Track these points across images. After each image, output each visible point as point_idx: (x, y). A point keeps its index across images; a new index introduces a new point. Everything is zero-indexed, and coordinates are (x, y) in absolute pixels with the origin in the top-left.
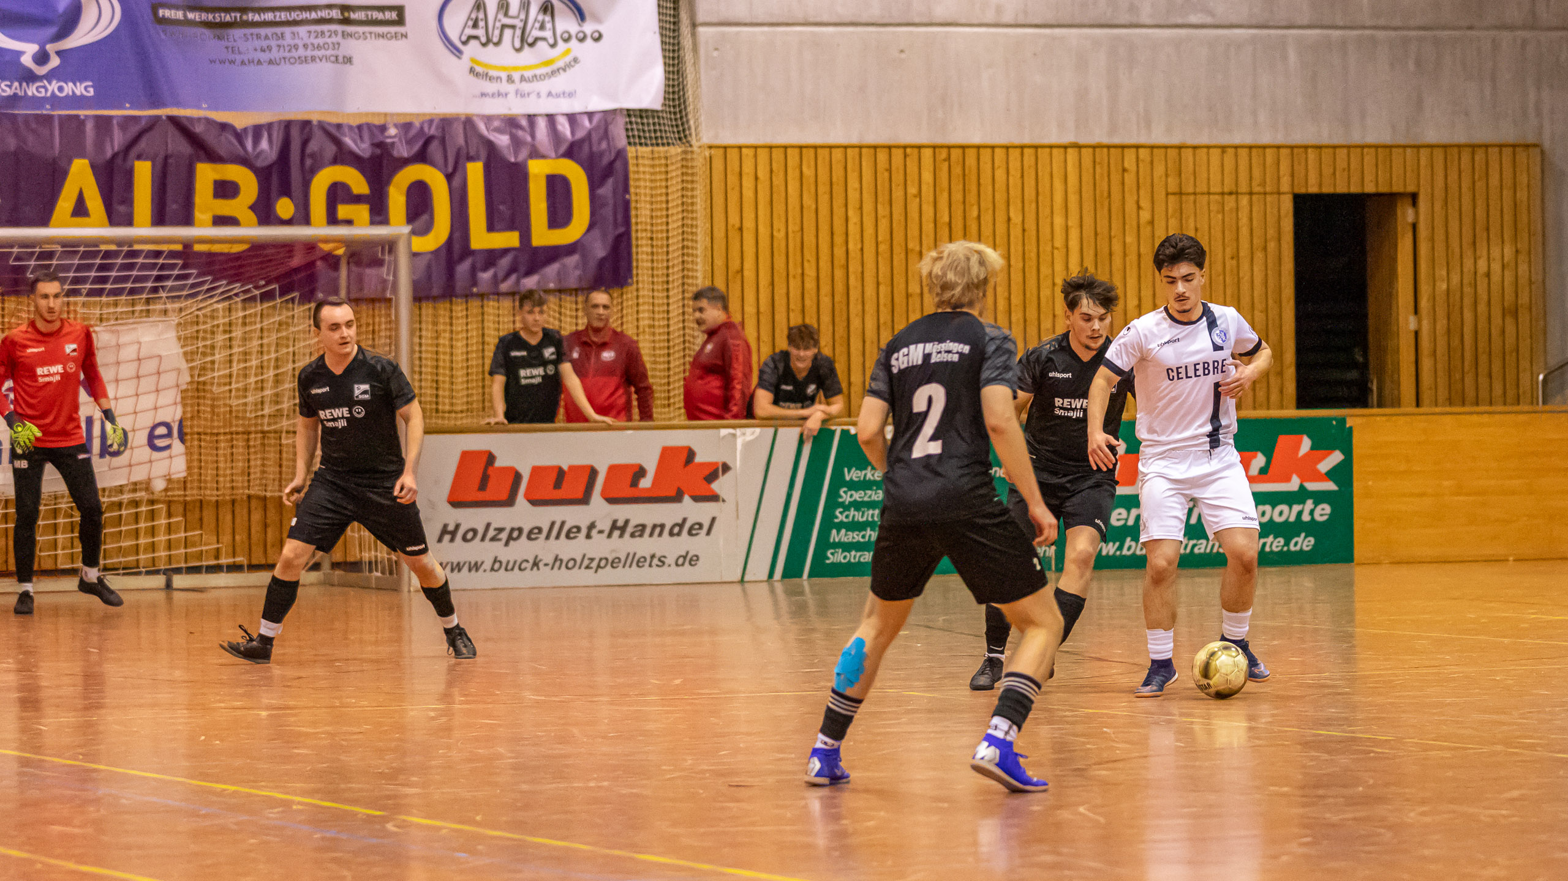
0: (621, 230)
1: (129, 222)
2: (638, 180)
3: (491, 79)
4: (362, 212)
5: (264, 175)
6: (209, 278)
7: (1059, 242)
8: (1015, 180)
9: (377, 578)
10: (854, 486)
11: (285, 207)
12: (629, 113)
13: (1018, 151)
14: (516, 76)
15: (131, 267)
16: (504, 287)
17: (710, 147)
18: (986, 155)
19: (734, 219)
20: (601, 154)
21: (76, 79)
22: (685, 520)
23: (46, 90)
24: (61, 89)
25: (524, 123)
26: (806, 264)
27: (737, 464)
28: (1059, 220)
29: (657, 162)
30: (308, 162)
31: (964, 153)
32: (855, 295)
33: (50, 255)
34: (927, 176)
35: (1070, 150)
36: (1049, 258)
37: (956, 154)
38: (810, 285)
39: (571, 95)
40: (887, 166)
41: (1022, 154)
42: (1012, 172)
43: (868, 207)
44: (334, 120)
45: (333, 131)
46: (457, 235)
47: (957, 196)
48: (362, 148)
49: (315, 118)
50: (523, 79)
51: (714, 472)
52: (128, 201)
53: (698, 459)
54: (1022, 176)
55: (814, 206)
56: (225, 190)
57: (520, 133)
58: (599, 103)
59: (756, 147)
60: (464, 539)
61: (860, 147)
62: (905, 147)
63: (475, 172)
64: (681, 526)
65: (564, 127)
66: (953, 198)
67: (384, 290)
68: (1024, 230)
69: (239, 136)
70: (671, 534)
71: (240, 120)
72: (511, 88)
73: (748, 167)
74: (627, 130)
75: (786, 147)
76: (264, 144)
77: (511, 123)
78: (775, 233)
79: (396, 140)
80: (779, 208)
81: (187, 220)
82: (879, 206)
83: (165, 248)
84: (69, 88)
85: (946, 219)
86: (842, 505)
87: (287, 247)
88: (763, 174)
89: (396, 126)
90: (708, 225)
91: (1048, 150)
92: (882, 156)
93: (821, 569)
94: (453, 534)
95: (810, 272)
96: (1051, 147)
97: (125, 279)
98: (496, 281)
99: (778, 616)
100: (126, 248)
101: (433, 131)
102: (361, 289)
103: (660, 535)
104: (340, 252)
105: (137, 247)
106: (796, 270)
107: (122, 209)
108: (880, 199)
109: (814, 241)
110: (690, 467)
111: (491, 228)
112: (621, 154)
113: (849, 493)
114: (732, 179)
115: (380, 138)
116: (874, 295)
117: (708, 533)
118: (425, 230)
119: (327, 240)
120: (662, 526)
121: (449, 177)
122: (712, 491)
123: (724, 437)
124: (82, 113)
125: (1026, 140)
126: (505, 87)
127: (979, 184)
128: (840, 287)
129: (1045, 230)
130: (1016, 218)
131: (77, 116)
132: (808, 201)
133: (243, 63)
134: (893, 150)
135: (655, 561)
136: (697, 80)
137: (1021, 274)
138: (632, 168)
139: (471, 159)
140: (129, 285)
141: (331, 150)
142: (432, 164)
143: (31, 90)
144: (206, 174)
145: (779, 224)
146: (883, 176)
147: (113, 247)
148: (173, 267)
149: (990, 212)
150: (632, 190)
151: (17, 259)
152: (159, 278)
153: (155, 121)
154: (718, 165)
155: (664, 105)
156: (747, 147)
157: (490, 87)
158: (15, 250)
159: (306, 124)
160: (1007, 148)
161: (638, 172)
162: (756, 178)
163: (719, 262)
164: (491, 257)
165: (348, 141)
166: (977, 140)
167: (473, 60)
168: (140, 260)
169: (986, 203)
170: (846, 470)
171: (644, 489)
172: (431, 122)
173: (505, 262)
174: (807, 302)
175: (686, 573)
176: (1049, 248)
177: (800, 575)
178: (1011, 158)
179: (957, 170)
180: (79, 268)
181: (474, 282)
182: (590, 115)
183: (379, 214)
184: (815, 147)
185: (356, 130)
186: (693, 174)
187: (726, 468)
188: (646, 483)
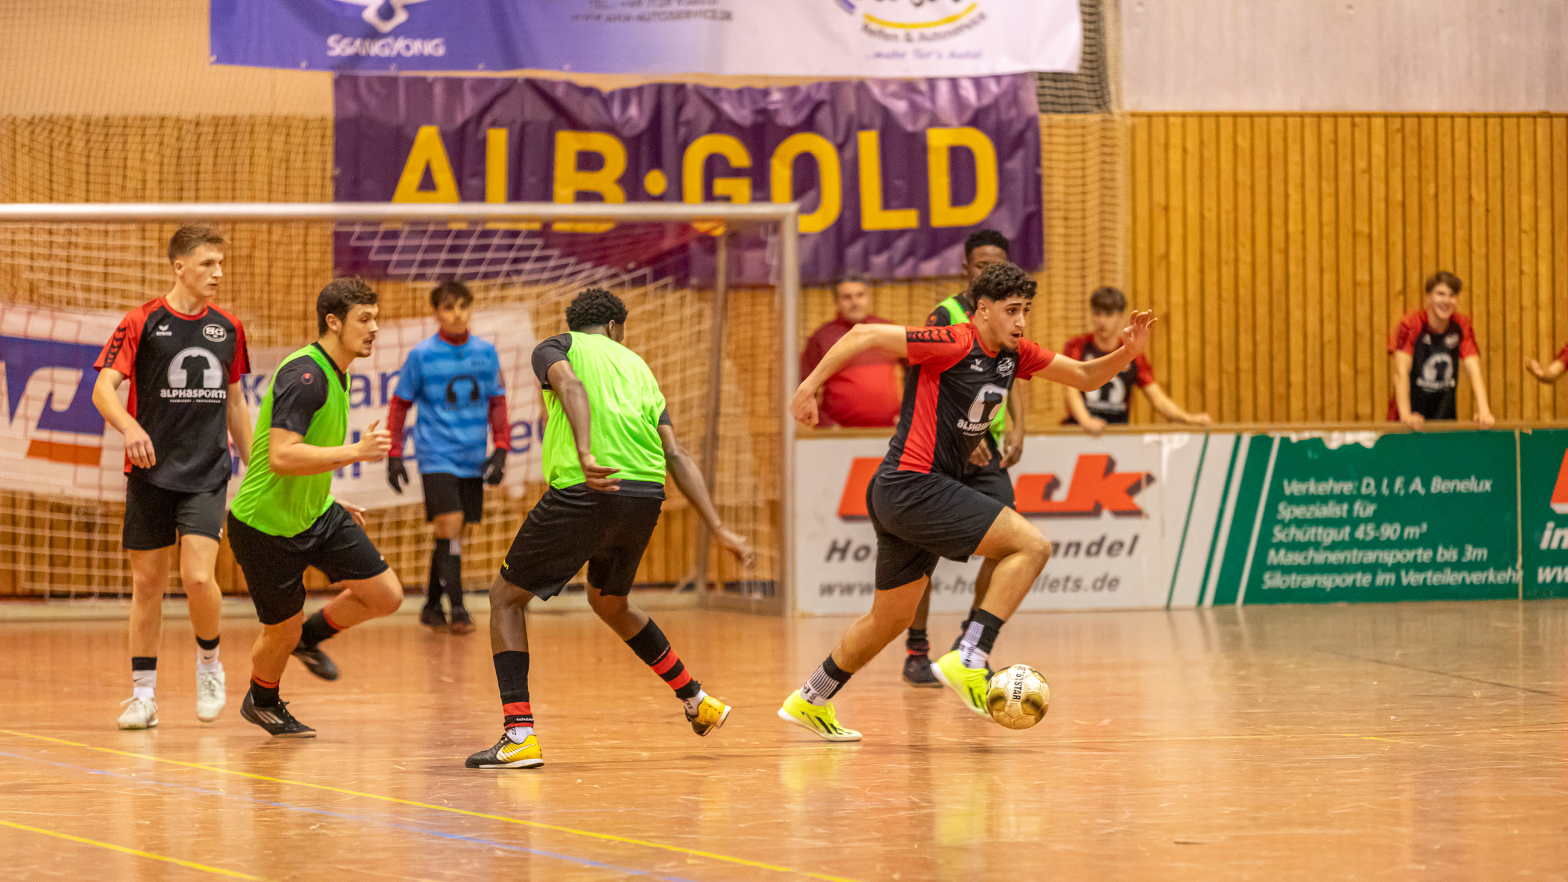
0: (1032, 208)
1: (480, 196)
2: (1051, 152)
3: (886, 37)
4: (742, 187)
5: (632, 145)
6: (572, 260)
7: (1527, 224)
8: (1477, 155)
9: (759, 602)
10: (1294, 500)
11: (655, 182)
12: (1042, 76)
13: (1482, 120)
14: (915, 34)
15: (485, 248)
16: (901, 272)
17: (1133, 115)
18: (1445, 125)
19: (1159, 197)
20: (1011, 122)
21: (426, 36)
22: (1103, 539)
23: (392, 49)
24: (408, 47)
25: (923, 87)
26: (1241, 249)
27: (1163, 474)
28: (1527, 200)
29: (1073, 132)
30: (683, 131)
31: (1420, 125)
32: (1295, 283)
33: (393, 235)
34: (1378, 149)
35: (1540, 120)
36: (1516, 243)
37: (1411, 123)
38: (1245, 271)
39: (976, 55)
40: (1332, 137)
41: (1486, 124)
42: (1474, 143)
43: (1311, 182)
44: (712, 83)
45: (709, 95)
46: (848, 214)
47: (1412, 171)
48: (743, 115)
49: (690, 81)
50: (923, 38)
51: (1137, 484)
52: (480, 173)
53: (1121, 468)
54: (1486, 150)
55: (1248, 183)
56: (589, 161)
57: (919, 99)
58: (1008, 66)
59: (1184, 116)
60: (857, 557)
61: (1302, 116)
62: (1352, 116)
63: (868, 143)
64: (1100, 544)
65: (969, 92)
66: (1408, 174)
67: (767, 274)
68: (1487, 210)
69: (606, 100)
70: (1088, 553)
71: (607, 82)
72: (908, 48)
73: (1176, 139)
74: (1039, 95)
75: (1217, 116)
76: (633, 111)
77: (909, 87)
78: (1207, 214)
79: (779, 106)
80: (1210, 185)
81: (547, 196)
82: (1325, 185)
83: (523, 227)
84: (418, 47)
85: (1399, 197)
86: (1282, 522)
87: (658, 227)
88: (1192, 146)
89: (781, 90)
90: (1129, 203)
91: (1515, 120)
92: (1327, 126)
93: (1258, 595)
94: (844, 551)
95: (1245, 256)
96: (1518, 116)
97: (479, 262)
98: (891, 266)
99: (1208, 648)
100: (479, 228)
101: (822, 95)
102: (740, 273)
103: (1076, 553)
104: (719, 232)
105: (491, 226)
106: (1227, 255)
107: (474, 182)
108: (1324, 174)
109: (1248, 220)
110: (1110, 478)
111: (887, 204)
112: (1032, 123)
113: (1289, 510)
114: (1158, 152)
115: (761, 105)
116: (1317, 283)
117: (1131, 551)
118: (811, 208)
119: (704, 219)
120: (1078, 545)
121: (840, 148)
122: (1134, 505)
123: (1149, 445)
124: (431, 74)
125: (1491, 108)
126: (902, 46)
127: (1436, 158)
128: (1278, 275)
129: (1512, 212)
130: (1479, 196)
131: (424, 80)
132: (1244, 177)
133: (609, 19)
134: (1341, 120)
135: (1070, 585)
136: (1118, 39)
137: (1483, 262)
138: (1044, 139)
139: (864, 127)
140: (483, 269)
141: (708, 117)
142: (820, 132)
143: (376, 49)
144: (568, 144)
145: (1210, 203)
146: (1328, 149)
147: (463, 226)
148: (532, 247)
149: (1449, 189)
150: (1045, 163)
151: (359, 238)
152: (516, 261)
153: (512, 83)
154: (1142, 135)
155: (1082, 67)
156: (1175, 115)
157: (886, 47)
158: (358, 229)
159: (680, 88)
160: (1468, 117)
161: (1051, 143)
162: (1185, 150)
163: (1142, 245)
164: (887, 238)
165: (727, 107)
166: (1434, 107)
167: (868, 17)
168: (496, 241)
169: (1445, 181)
170: (1286, 483)
171: (1059, 504)
172: (819, 85)
173: (901, 244)
174: (1242, 291)
175: (1105, 598)
176: (1516, 232)
177: (1233, 600)
178: (1473, 128)
179: (1412, 142)
180: (429, 249)
181: (866, 267)
182: (998, 78)
183: (761, 190)
184: (1251, 116)
185: (735, 96)
186: (1114, 146)
187: (1150, 479)
188: (1060, 495)
